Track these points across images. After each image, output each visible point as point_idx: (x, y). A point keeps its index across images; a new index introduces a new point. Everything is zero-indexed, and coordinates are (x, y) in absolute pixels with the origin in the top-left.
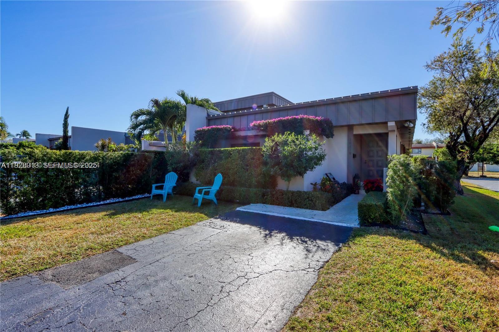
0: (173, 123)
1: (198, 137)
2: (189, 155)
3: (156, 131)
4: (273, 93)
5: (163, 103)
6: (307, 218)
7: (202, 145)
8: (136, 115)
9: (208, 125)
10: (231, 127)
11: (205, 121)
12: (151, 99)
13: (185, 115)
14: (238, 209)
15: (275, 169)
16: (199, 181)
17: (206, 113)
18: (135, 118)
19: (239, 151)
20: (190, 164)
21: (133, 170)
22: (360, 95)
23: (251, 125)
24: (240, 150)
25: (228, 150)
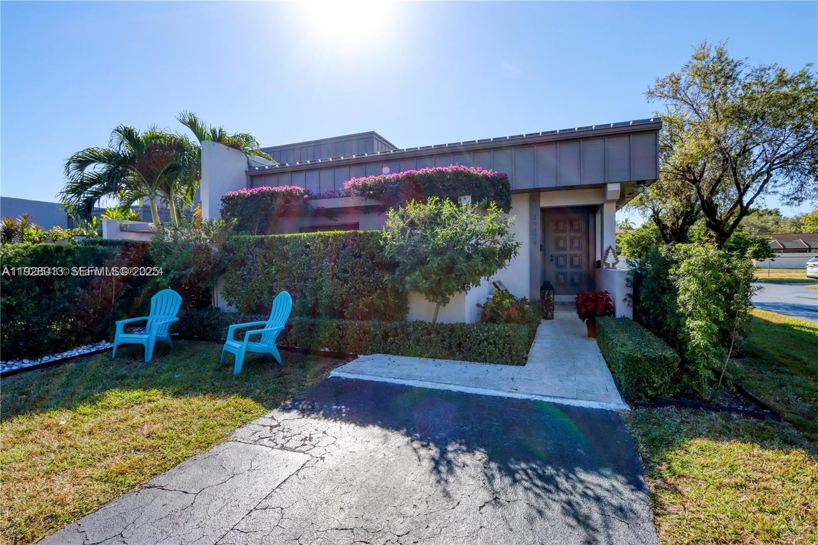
0: (171, 183)
1: (228, 211)
2: (209, 250)
3: (133, 200)
4: (373, 133)
5: (146, 139)
6: (504, 391)
7: (239, 228)
8: (79, 162)
9: (251, 185)
10: (302, 190)
11: (244, 179)
12: (115, 128)
13: (199, 167)
14: (334, 373)
15: (414, 277)
16: (234, 306)
17: (246, 162)
18: (78, 168)
19: (325, 240)
20: (212, 269)
21: (61, 287)
22: (558, 132)
23: (347, 185)
24: (329, 237)
25: (300, 237)
